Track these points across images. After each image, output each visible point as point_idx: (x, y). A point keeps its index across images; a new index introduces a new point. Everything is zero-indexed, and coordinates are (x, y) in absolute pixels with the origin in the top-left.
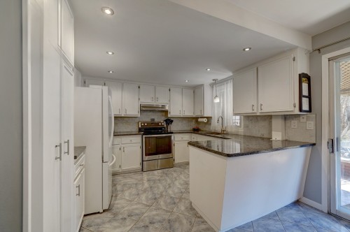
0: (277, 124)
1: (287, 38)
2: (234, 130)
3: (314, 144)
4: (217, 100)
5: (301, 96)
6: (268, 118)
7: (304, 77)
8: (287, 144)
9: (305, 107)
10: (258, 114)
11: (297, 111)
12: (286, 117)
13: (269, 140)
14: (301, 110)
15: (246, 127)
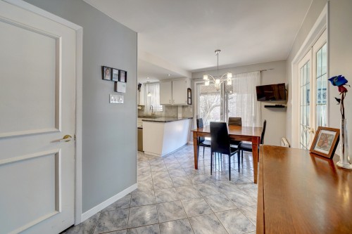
0: (180, 109)
1: (184, 74)
2: (159, 114)
3: (192, 118)
4: (149, 95)
5: (188, 98)
6: (176, 107)
7: (189, 90)
8: (184, 118)
9: (190, 103)
10: (172, 105)
11: (187, 104)
12: (183, 107)
13: (177, 117)
15: (166, 111)
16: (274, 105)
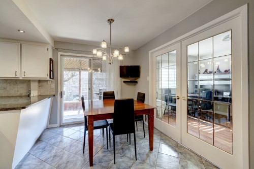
3: (54, 95)
6: (28, 82)
7: (52, 61)
10: (21, 79)
12: (39, 81)
14: (50, 78)
16: (129, 80)
